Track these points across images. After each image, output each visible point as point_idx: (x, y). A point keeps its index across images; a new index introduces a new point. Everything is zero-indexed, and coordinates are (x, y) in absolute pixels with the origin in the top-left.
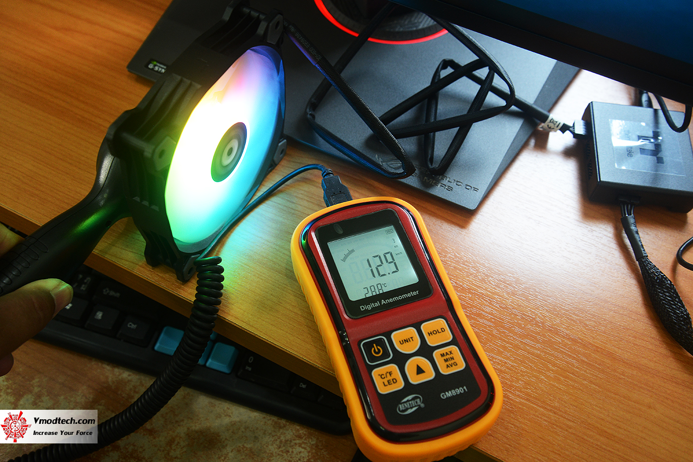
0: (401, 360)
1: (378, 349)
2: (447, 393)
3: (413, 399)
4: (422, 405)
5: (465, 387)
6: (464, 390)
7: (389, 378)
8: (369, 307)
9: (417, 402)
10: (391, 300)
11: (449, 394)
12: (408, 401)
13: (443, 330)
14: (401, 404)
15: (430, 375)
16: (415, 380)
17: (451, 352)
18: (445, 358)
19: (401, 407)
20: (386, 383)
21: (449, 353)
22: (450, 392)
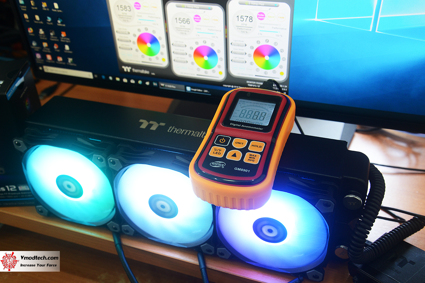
0: (230, 148)
1: (224, 140)
2: (239, 168)
3: (221, 163)
4: (223, 167)
5: (249, 171)
6: (248, 171)
7: (218, 151)
8: (234, 125)
9: (221, 165)
10: (247, 127)
11: (239, 169)
12: (218, 163)
13: (260, 147)
14: (214, 162)
15: (238, 159)
16: (229, 157)
17: (255, 156)
18: (251, 156)
19: (213, 163)
20: (215, 153)
21: (254, 156)
22: (240, 169)
